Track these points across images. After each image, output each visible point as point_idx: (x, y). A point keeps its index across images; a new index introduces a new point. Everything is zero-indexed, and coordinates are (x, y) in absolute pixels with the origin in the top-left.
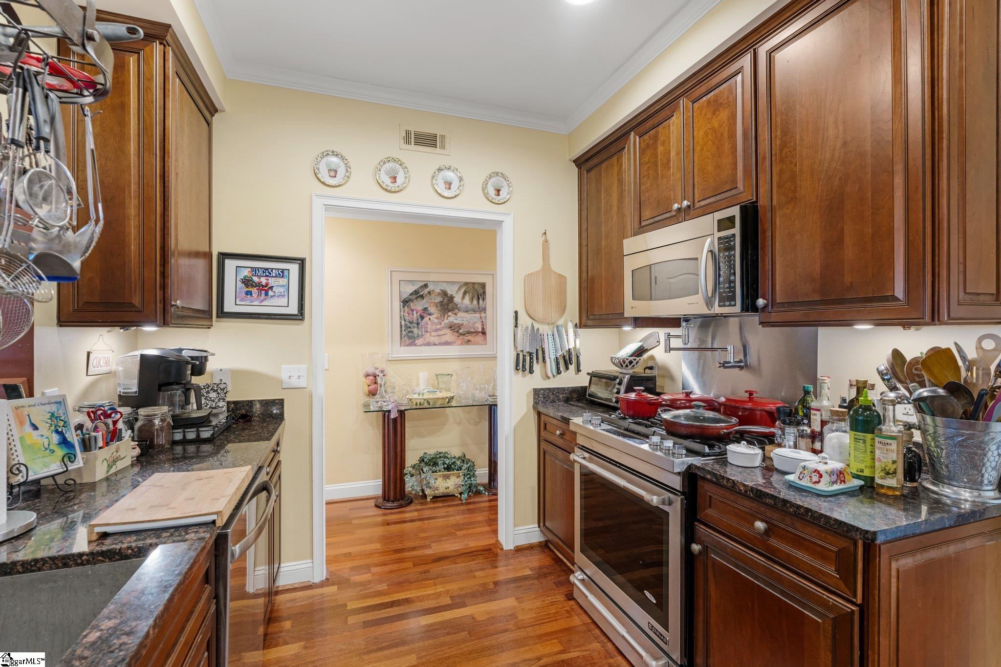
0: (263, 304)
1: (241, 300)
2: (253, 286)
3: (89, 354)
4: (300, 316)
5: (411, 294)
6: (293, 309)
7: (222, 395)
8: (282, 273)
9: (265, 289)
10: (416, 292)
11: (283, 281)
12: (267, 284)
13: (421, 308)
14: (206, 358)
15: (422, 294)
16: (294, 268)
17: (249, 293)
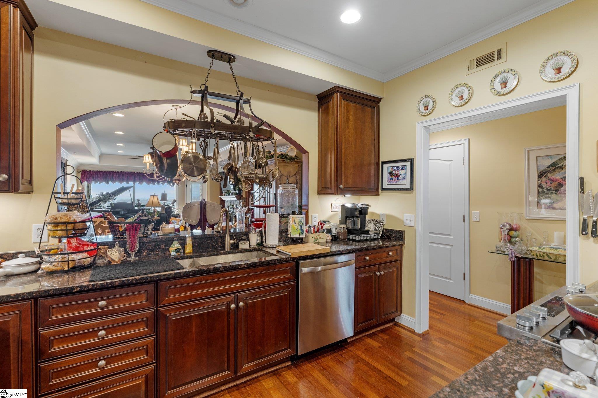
0: (397, 183)
1: (389, 182)
2: (393, 176)
3: (331, 204)
4: (411, 189)
5: (549, 167)
6: (408, 186)
7: (381, 225)
8: (404, 168)
9: (397, 176)
10: (554, 164)
11: (404, 172)
12: (398, 174)
13: (560, 178)
14: (368, 208)
15: (561, 165)
16: (408, 164)
17: (391, 179)
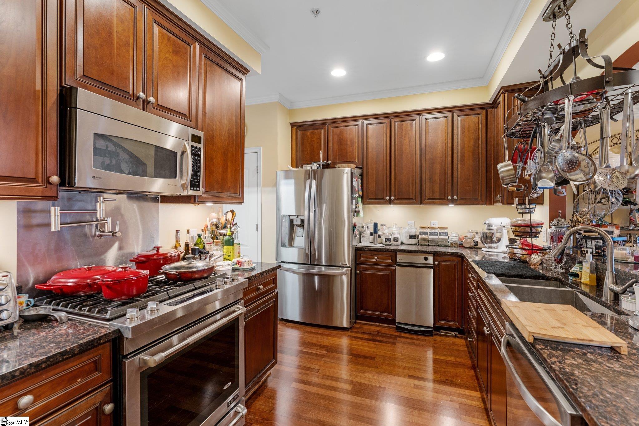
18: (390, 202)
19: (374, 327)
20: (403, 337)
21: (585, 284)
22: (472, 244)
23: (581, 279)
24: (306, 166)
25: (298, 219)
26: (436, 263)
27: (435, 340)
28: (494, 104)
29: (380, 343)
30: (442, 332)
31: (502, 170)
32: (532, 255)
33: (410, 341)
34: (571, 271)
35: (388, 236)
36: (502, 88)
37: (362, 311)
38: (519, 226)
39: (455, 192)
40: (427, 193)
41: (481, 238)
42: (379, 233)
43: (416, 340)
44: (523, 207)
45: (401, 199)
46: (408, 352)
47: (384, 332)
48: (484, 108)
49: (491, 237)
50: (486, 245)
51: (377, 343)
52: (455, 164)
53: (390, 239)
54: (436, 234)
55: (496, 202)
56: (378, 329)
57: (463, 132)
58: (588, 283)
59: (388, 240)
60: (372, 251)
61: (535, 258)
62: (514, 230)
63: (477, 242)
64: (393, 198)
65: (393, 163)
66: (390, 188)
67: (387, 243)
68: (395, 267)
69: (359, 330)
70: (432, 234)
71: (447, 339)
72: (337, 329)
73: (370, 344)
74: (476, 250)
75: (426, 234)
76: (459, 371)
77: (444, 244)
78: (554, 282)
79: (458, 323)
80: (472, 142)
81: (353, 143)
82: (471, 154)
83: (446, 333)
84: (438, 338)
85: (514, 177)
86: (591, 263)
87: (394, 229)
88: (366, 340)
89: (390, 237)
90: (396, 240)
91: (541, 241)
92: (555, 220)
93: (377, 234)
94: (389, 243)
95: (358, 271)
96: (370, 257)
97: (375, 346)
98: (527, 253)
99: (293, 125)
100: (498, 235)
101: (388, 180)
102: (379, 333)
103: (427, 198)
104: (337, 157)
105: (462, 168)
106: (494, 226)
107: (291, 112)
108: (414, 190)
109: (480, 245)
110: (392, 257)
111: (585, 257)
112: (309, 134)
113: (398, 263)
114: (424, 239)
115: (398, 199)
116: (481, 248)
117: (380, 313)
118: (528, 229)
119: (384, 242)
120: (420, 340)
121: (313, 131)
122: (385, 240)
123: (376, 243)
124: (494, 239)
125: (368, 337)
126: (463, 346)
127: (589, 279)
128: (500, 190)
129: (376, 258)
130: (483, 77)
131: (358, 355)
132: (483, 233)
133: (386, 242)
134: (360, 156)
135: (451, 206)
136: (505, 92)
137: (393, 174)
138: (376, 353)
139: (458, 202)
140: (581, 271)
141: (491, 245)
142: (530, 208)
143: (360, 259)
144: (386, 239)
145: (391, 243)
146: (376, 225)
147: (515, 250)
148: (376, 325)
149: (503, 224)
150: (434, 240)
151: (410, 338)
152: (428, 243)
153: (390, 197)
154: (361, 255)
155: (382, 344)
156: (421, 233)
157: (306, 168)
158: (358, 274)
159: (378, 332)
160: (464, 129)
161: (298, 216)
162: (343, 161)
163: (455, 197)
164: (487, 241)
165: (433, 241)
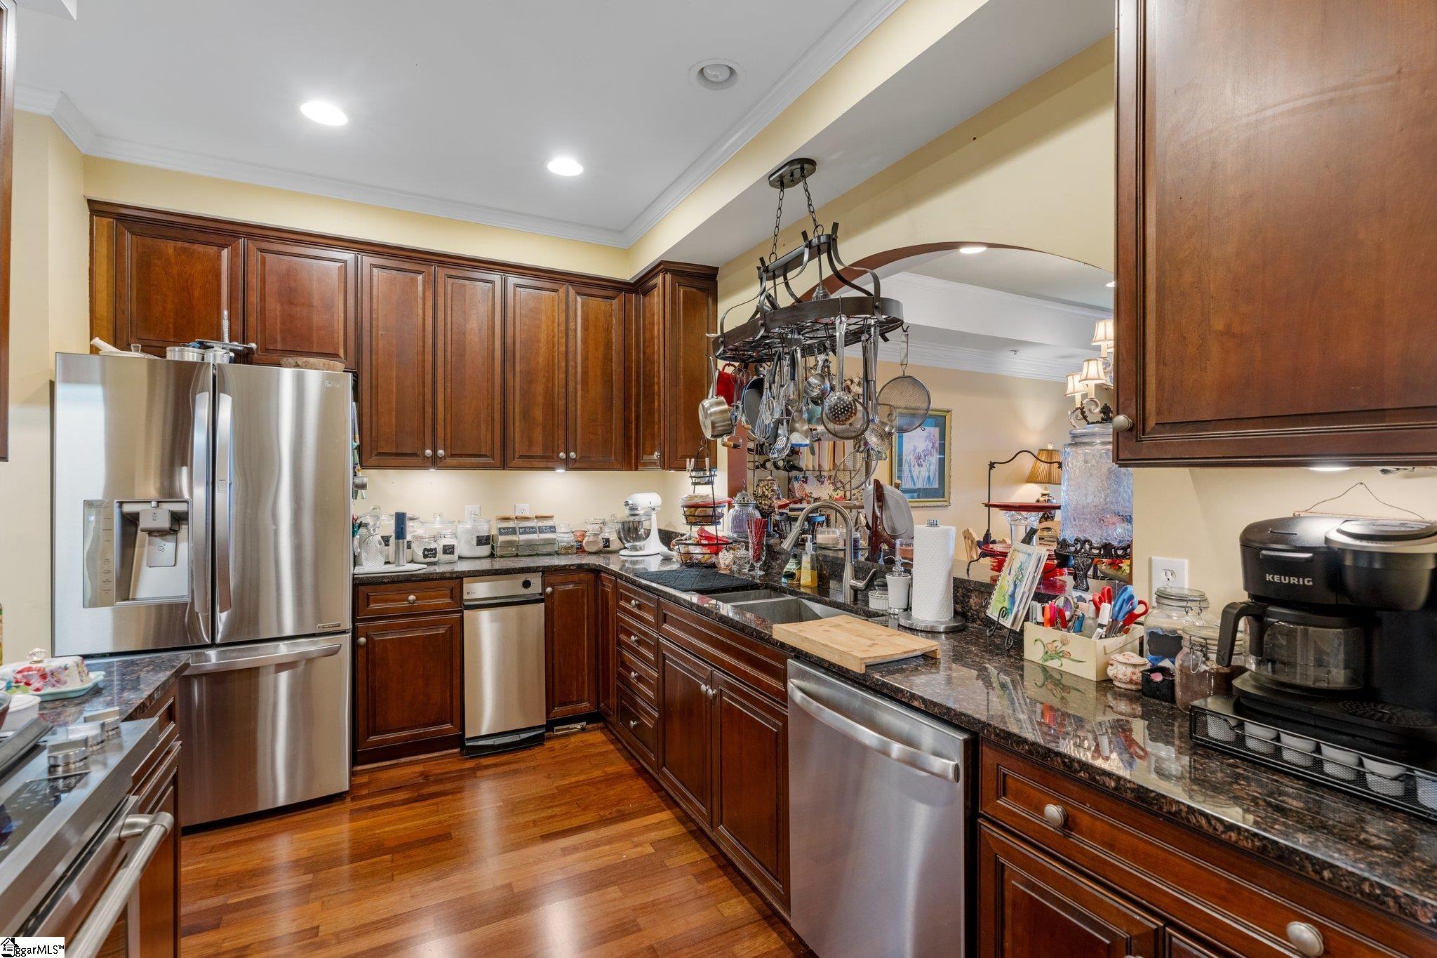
18: (435, 463)
19: (408, 769)
20: (487, 767)
21: (806, 587)
22: (601, 545)
23: (799, 580)
24: (182, 351)
25: (157, 511)
26: (549, 590)
27: (552, 749)
28: (640, 286)
29: (447, 797)
30: (557, 731)
31: (713, 410)
32: (720, 554)
33: (506, 768)
34: (785, 570)
35: (428, 542)
36: (661, 263)
37: (373, 738)
38: (696, 506)
39: (571, 443)
40: (516, 445)
41: (619, 533)
42: (409, 538)
43: (515, 762)
44: (701, 474)
45: (461, 456)
46: (514, 793)
47: (439, 771)
48: (621, 290)
49: (636, 530)
50: (627, 545)
51: (435, 800)
52: (571, 389)
53: (435, 549)
54: (532, 530)
55: (646, 465)
56: (419, 768)
57: (585, 328)
58: (809, 584)
59: (429, 553)
60: (401, 582)
61: (725, 559)
62: (688, 513)
63: (607, 540)
64: (441, 452)
65: (440, 371)
66: (434, 429)
67: (428, 560)
68: (462, 612)
69: (373, 788)
70: (526, 531)
71: (573, 739)
72: (308, 807)
73: (419, 808)
74: (606, 555)
75: (513, 531)
76: (620, 788)
77: (548, 549)
78: (764, 591)
79: (589, 703)
80: (601, 349)
81: (329, 307)
82: (599, 373)
83: (563, 730)
84: (556, 744)
85: (729, 425)
86: (812, 555)
87: (437, 526)
88: (404, 804)
89: (433, 546)
90: (449, 550)
91: (724, 529)
92: (738, 495)
93: (405, 541)
94: (432, 560)
95: (362, 640)
96: (396, 597)
97: (434, 808)
98: (708, 551)
99: (97, 208)
100: (646, 525)
101: (429, 410)
102: (427, 776)
103: (517, 455)
104: (279, 337)
105: (583, 397)
106: (639, 508)
107: (90, 165)
108: (489, 436)
109: (615, 544)
110: (452, 590)
111: (804, 549)
112: (171, 251)
113: (466, 603)
114: (510, 544)
115: (452, 456)
116: (616, 552)
117: (422, 731)
118: (710, 511)
119: (421, 559)
120: (523, 760)
121: (187, 245)
122: (424, 553)
123: (401, 563)
124: (642, 532)
125: (407, 796)
126: (603, 742)
127: (810, 579)
128: (657, 443)
129: (412, 597)
130: (621, 232)
131: (406, 844)
132: (623, 523)
133: (425, 556)
134: (351, 344)
135: (560, 471)
136: (666, 271)
137: (440, 397)
138: (445, 824)
139: (577, 465)
140: (800, 568)
141: (636, 543)
142: (711, 476)
143: (368, 606)
144: (425, 550)
145: (436, 559)
146: (401, 519)
147: (690, 547)
148: (411, 761)
149: (653, 505)
150: (530, 544)
151: (503, 764)
152: (518, 550)
153: (435, 451)
154: (368, 597)
155: (450, 797)
156: (502, 531)
157: (182, 356)
158: (362, 647)
159: (425, 775)
160: (587, 321)
161: (158, 502)
162: (298, 349)
163: (572, 454)
164: (630, 537)
165: (527, 546)
